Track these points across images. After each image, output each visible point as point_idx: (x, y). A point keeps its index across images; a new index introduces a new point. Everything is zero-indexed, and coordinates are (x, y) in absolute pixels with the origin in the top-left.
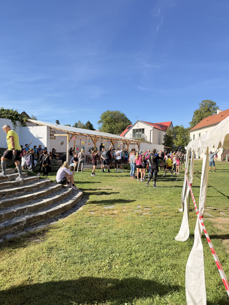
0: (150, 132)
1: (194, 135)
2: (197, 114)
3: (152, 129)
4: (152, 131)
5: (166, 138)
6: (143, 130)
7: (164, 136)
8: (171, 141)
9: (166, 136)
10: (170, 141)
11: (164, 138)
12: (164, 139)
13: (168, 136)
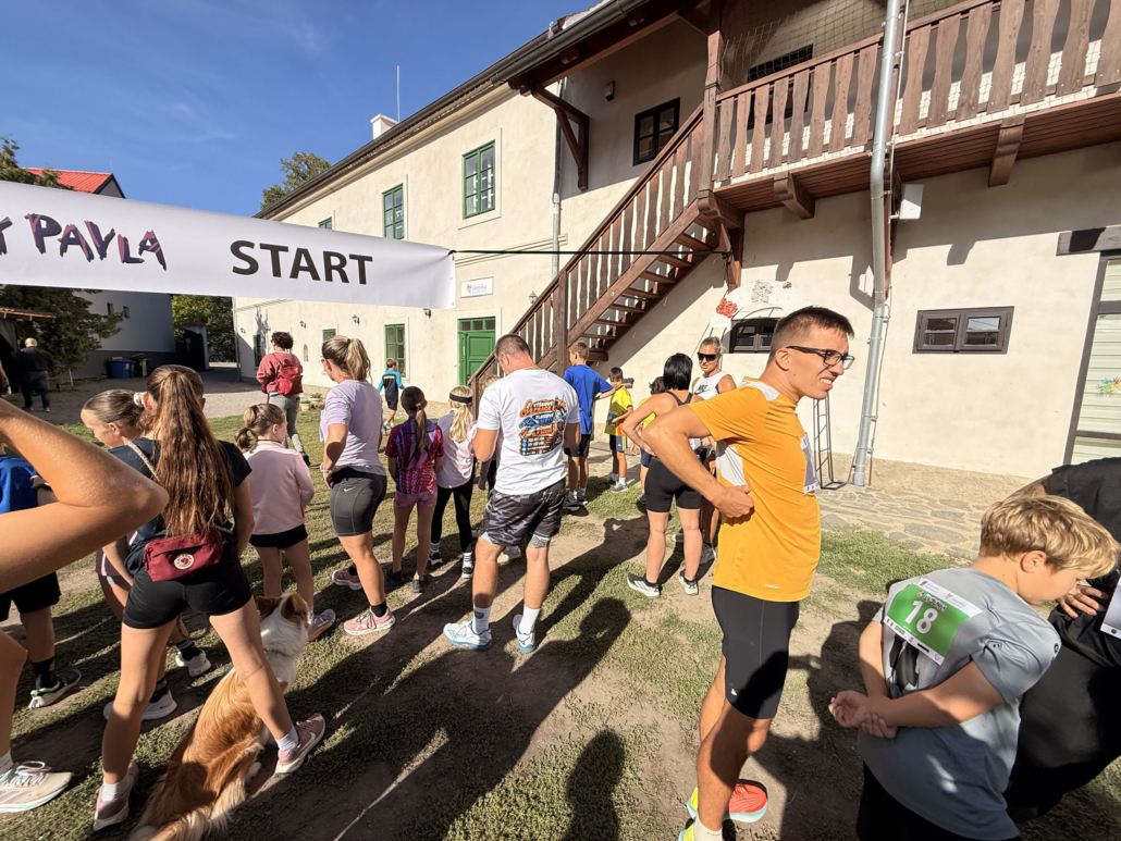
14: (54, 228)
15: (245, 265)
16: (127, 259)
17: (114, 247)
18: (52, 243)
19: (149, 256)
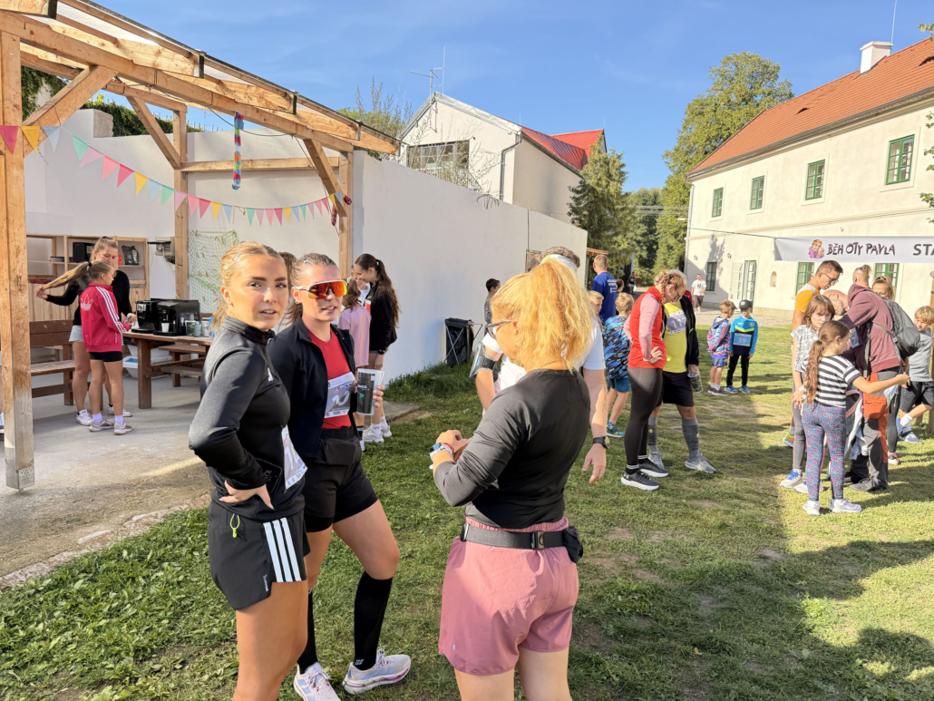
0: (503, 159)
1: (719, 193)
2: (701, 114)
3: (512, 140)
4: (510, 156)
5: (584, 203)
6: (464, 146)
7: (574, 190)
8: (608, 220)
9: (585, 189)
10: (600, 220)
11: (572, 201)
12: (571, 206)
13: (593, 190)
14: (871, 246)
15: (917, 252)
16: (886, 253)
17: (883, 251)
18: (870, 250)
19: (891, 252)
